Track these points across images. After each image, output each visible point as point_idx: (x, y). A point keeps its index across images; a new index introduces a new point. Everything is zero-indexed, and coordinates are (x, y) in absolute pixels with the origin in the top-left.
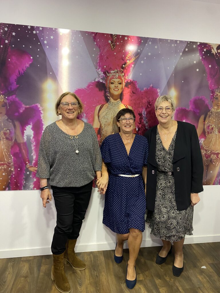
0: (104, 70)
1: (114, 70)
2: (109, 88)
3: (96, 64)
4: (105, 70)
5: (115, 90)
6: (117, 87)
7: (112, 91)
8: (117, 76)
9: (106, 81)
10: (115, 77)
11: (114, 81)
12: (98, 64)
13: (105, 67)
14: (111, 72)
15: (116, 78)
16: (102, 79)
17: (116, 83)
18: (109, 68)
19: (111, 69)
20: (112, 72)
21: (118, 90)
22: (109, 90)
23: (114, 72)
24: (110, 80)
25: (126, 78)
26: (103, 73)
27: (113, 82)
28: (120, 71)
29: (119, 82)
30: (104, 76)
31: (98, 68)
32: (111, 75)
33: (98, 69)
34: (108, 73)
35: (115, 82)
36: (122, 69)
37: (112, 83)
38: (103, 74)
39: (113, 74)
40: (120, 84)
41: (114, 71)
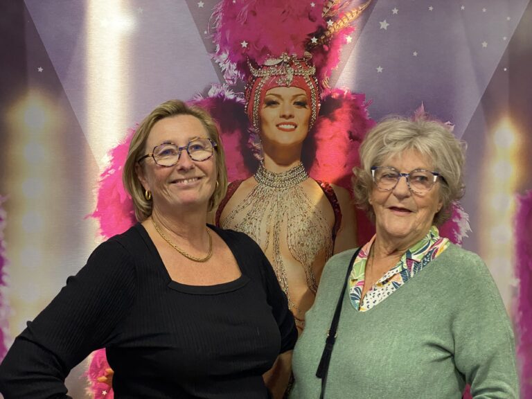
0: (241, 58)
1: (277, 57)
2: (261, 121)
3: (212, 36)
4: (242, 54)
5: (282, 126)
6: (291, 116)
7: (272, 132)
8: (290, 77)
9: (248, 95)
10: (280, 82)
11: (279, 96)
12: (219, 34)
13: (244, 44)
14: (266, 64)
15: (287, 86)
16: (231, 88)
17: (287, 101)
18: (260, 49)
19: (265, 52)
20: (269, 62)
21: (293, 127)
22: (261, 129)
23: (279, 64)
24: (263, 93)
25: (325, 83)
26: (238, 68)
27: (275, 99)
28: (301, 60)
29: (299, 99)
30: (239, 80)
31: (218, 50)
32: (266, 74)
33: (220, 53)
34: (257, 67)
35: (282, 100)
36: (310, 51)
37: (271, 103)
38: (236, 72)
39: (273, 70)
40: (301, 104)
41: (280, 61)
